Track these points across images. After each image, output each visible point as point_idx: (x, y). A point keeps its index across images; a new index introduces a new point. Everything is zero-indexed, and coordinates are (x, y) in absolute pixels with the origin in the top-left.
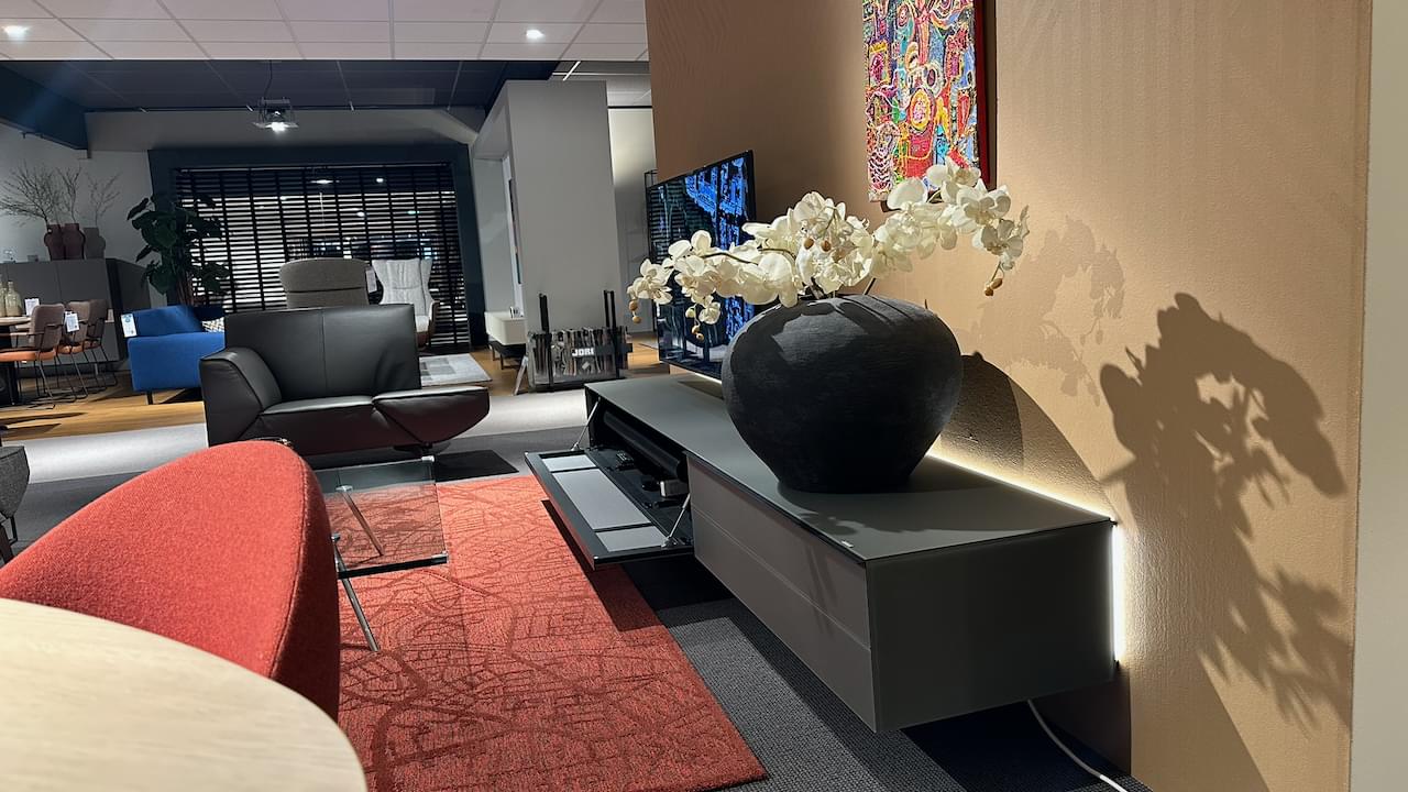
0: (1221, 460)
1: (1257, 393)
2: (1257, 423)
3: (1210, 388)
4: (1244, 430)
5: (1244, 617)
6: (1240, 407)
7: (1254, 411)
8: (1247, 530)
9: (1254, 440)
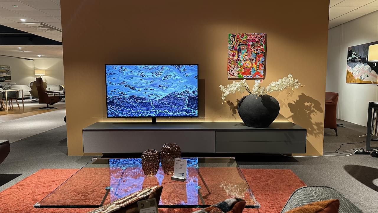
0: (307, 112)
1: (313, 104)
2: (313, 107)
3: (306, 104)
4: (311, 108)
5: (311, 129)
6: (311, 105)
7: (312, 106)
8: (311, 119)
9: (312, 109)
